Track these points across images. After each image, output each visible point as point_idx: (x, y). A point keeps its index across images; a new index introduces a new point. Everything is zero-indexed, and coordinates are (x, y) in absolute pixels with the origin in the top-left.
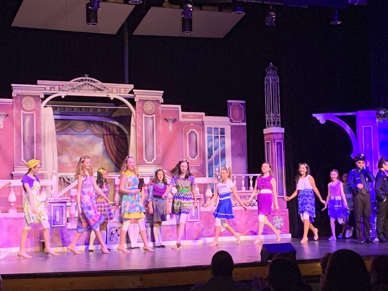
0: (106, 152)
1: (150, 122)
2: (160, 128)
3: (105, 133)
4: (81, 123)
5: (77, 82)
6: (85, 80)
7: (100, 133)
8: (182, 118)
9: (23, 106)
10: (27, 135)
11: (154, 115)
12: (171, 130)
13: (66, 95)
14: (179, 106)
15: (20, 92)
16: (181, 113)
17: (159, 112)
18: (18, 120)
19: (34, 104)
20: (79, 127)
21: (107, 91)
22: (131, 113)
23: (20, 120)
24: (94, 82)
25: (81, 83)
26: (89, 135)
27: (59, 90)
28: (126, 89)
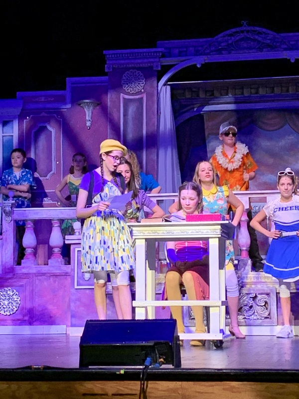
5: (228, 38)
6: (242, 32)
13: (204, 62)
15: (119, 63)
20: (270, 122)
25: (235, 38)
26: (289, 134)
27: (195, 55)
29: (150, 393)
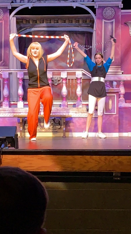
11: (114, 20)
12: (130, 33)
13: (32, 6)
17: (118, 16)
19: (3, 14)
21: (71, 0)
27: (28, 2)
29: (3, 160)
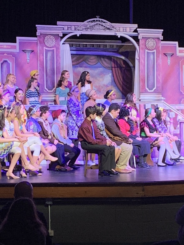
0: (114, 83)
1: (152, 57)
2: (160, 61)
3: (113, 66)
4: (93, 57)
5: (90, 23)
6: (97, 21)
7: (110, 66)
8: (179, 53)
9: (45, 43)
10: (49, 68)
11: (155, 51)
12: (169, 63)
13: (80, 34)
14: (177, 43)
15: (43, 31)
16: (178, 49)
17: (159, 47)
18: (41, 55)
19: (55, 41)
20: (91, 61)
21: (115, 30)
22: (135, 48)
23: (43, 55)
24: (104, 22)
25: (93, 24)
26: (100, 67)
27: (75, 30)
28: (131, 28)
